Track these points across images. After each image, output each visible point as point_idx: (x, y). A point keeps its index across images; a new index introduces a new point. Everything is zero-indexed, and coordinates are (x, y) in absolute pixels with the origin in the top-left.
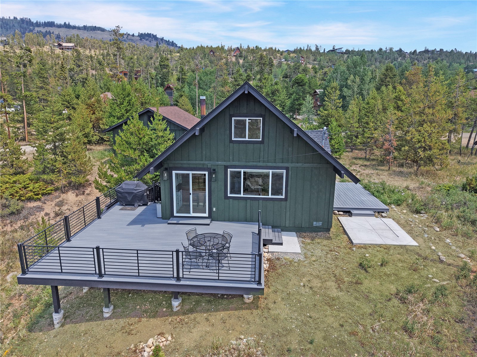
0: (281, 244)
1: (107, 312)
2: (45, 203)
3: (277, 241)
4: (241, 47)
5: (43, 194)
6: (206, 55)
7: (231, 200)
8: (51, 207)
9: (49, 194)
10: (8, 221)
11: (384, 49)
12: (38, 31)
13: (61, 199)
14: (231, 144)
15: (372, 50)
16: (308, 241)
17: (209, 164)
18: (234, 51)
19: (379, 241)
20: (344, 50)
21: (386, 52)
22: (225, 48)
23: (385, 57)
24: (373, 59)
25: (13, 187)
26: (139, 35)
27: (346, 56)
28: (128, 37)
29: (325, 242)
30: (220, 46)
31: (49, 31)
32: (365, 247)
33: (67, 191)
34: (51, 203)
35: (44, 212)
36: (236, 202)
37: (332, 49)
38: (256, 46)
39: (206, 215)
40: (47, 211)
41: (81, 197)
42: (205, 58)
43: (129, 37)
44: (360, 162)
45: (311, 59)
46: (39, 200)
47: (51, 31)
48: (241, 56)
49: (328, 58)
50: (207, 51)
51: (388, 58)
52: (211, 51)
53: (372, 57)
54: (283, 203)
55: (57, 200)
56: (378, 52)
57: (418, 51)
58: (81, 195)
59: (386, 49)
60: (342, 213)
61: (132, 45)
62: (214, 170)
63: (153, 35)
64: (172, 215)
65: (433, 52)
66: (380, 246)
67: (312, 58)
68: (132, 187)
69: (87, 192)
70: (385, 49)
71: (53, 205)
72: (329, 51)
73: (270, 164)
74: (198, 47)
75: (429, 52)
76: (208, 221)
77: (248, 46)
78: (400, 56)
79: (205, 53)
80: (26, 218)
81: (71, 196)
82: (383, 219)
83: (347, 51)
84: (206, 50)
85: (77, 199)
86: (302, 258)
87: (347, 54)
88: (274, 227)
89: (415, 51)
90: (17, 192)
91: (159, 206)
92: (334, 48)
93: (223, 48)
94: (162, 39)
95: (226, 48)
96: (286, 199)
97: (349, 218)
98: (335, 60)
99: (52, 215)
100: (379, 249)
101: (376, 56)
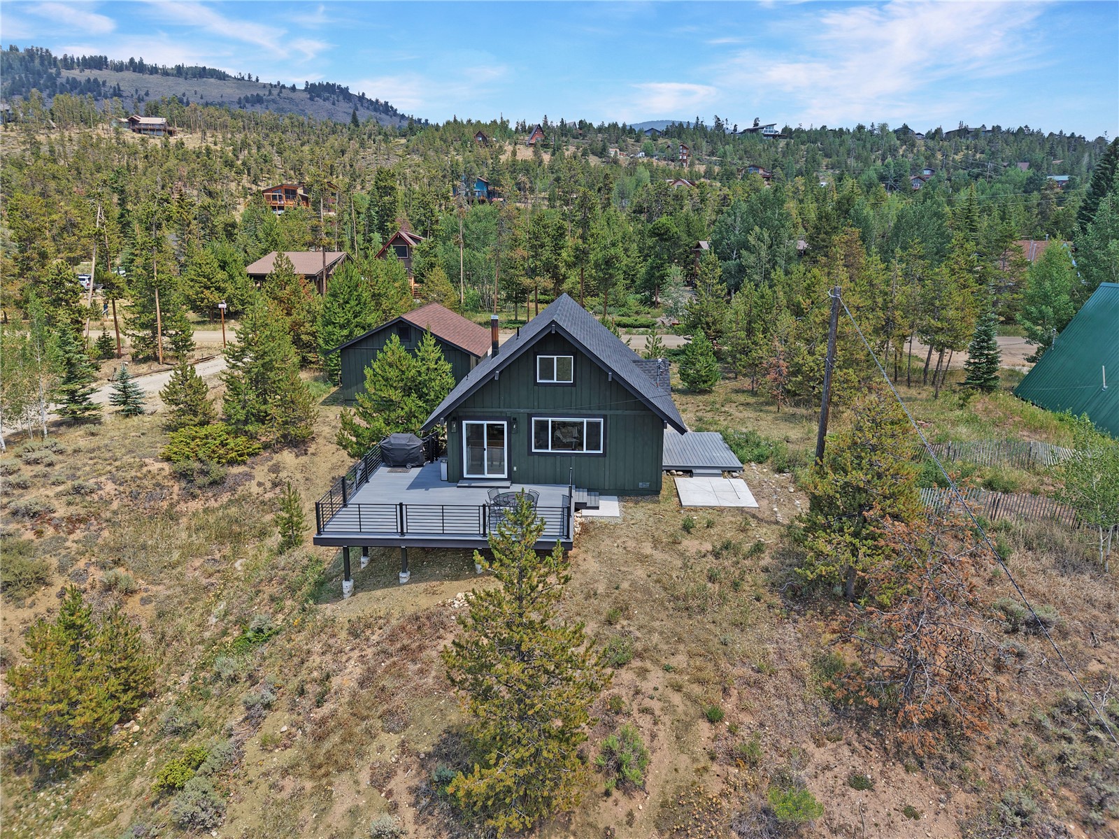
0: (597, 508)
1: (404, 577)
2: (253, 468)
3: (593, 505)
4: (546, 123)
5: (249, 455)
6: (466, 142)
7: (536, 457)
8: (262, 473)
9: (257, 454)
10: (210, 494)
11: (868, 127)
12: (68, 79)
13: (274, 462)
14: (536, 387)
15: (841, 130)
16: (631, 505)
17: (508, 411)
18: (530, 133)
19: (713, 502)
20: (779, 129)
21: (871, 132)
22: (510, 126)
23: (868, 146)
24: (842, 150)
25: (206, 444)
26: (306, 88)
27: (782, 143)
28: (281, 92)
29: (651, 506)
30: (499, 121)
31: (96, 80)
32: (695, 509)
33: (281, 449)
34: (262, 467)
35: (256, 481)
36: (542, 459)
37: (751, 126)
38: (581, 122)
39: (505, 476)
40: (258, 479)
41: (303, 459)
42: (464, 151)
43: (285, 93)
44: (742, 398)
45: (704, 149)
46: (244, 463)
47: (100, 80)
48: (545, 146)
49: (742, 146)
50: (469, 133)
51: (875, 149)
52: (480, 134)
53: (840, 145)
54: (601, 459)
55: (270, 463)
56: (854, 135)
57: (945, 131)
58: (302, 455)
59: (872, 126)
60: (681, 473)
61: (298, 120)
62: (515, 419)
63: (339, 87)
64: (461, 477)
65: (976, 133)
66: (712, 508)
67: (705, 147)
68: (404, 442)
69: (311, 450)
70: (870, 128)
71: (266, 470)
72: (745, 131)
73: (584, 412)
74: (448, 123)
75: (969, 132)
76: (507, 484)
77: (562, 122)
78: (904, 142)
79: (463, 139)
80: (233, 490)
81: (287, 457)
82: (732, 480)
83: (786, 130)
84: (466, 130)
85: (297, 461)
86: (620, 521)
87: (785, 138)
88: (591, 490)
89: (938, 131)
90: (214, 452)
91: (444, 467)
92: (756, 124)
93: (504, 125)
94: (362, 98)
95: (512, 126)
96: (604, 454)
97: (689, 479)
98: (757, 154)
99: (268, 485)
100: (711, 511)
101: (850, 142)
